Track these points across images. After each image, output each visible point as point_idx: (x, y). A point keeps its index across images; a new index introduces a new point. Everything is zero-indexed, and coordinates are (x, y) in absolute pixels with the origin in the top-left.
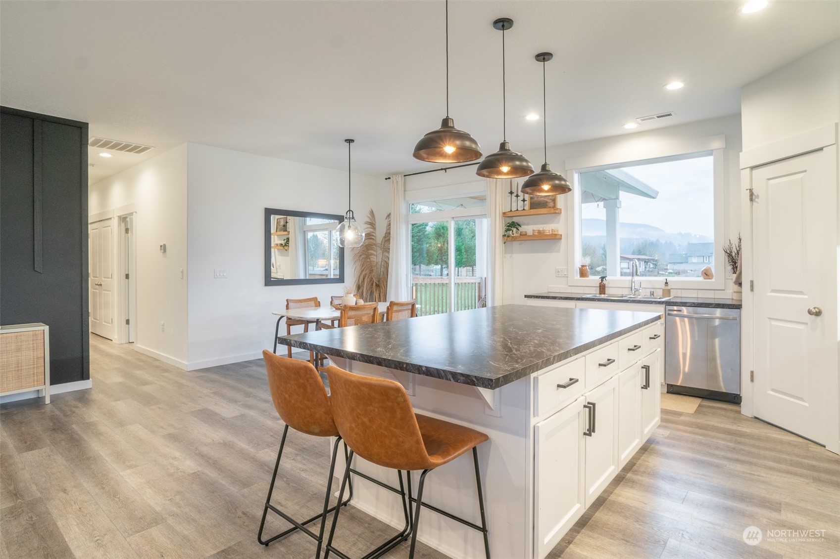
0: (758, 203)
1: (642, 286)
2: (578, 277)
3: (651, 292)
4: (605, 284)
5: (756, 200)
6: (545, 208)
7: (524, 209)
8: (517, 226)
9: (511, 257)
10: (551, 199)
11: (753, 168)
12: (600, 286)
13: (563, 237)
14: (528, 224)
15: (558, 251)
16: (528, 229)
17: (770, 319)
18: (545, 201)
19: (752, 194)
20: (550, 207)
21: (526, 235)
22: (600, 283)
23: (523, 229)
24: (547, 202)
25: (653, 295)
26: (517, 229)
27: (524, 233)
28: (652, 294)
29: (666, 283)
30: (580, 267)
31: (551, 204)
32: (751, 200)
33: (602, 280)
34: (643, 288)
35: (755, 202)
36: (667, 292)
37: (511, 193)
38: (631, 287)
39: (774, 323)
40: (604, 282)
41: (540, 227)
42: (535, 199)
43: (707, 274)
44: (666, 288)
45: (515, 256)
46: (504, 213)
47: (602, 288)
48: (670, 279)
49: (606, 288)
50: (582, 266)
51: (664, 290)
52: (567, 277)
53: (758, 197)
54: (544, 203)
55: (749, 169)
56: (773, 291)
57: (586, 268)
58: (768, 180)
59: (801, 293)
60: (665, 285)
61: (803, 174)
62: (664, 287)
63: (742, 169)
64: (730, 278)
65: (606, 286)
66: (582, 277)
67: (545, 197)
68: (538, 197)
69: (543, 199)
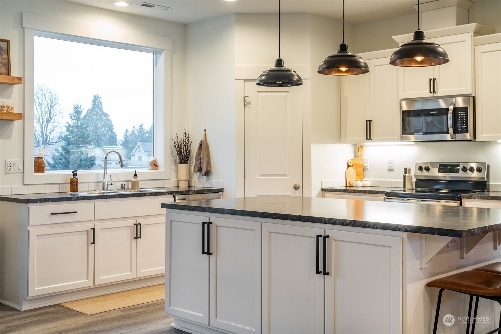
0: (250, 108)
1: (112, 180)
2: (33, 172)
3: (122, 185)
5: (248, 105)
10: (1, 63)
11: (245, 80)
12: (72, 183)
19: (244, 101)
20: (3, 74)
22: (72, 179)
28: (122, 188)
29: (135, 175)
30: (35, 159)
31: (3, 70)
32: (244, 105)
35: (247, 107)
36: (135, 184)
40: (76, 177)
43: (154, 165)
44: (135, 180)
47: (74, 185)
48: (138, 170)
50: (37, 158)
51: (133, 183)
52: (24, 173)
53: (249, 103)
55: (243, 80)
56: (262, 175)
57: (43, 160)
58: (258, 92)
59: (285, 175)
60: (134, 177)
61: (286, 93)
62: (133, 180)
63: (236, 79)
64: (173, 168)
65: (79, 182)
66: (38, 172)
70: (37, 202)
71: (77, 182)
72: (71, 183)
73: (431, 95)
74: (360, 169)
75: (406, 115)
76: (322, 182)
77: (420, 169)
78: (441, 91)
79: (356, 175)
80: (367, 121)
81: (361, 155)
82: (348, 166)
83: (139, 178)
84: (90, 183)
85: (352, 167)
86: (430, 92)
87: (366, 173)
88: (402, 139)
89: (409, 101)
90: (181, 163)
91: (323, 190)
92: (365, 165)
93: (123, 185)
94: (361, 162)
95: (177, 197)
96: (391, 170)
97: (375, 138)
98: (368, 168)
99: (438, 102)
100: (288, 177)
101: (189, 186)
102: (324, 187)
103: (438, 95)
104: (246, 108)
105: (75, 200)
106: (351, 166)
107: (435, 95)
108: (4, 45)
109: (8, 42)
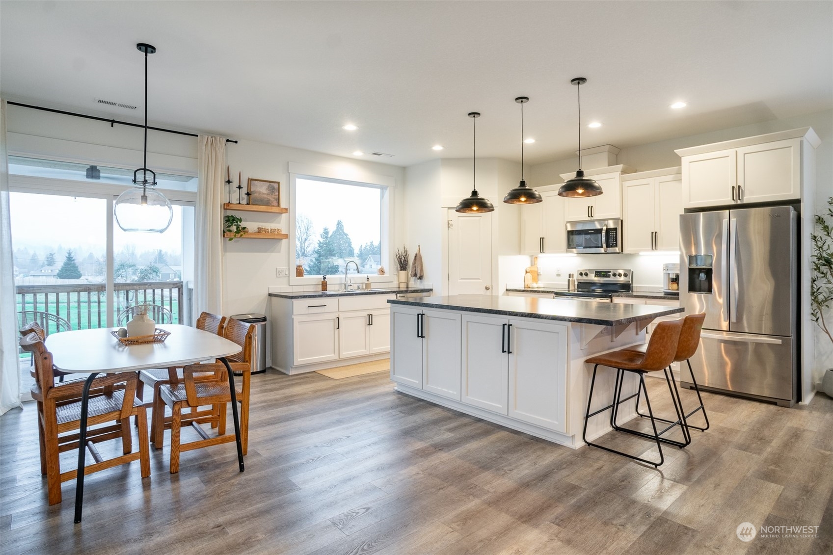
0: (452, 229)
1: (351, 283)
3: (358, 286)
5: (451, 227)
6: (269, 206)
7: (247, 204)
8: (239, 222)
10: (273, 198)
14: (249, 220)
16: (251, 226)
18: (267, 198)
19: (449, 224)
20: (273, 206)
21: (248, 232)
22: (323, 281)
24: (269, 200)
27: (246, 230)
28: (359, 288)
29: (368, 279)
30: (296, 267)
31: (275, 203)
32: (448, 226)
33: (324, 279)
36: (368, 286)
37: (229, 182)
42: (254, 195)
43: (382, 271)
46: (224, 205)
47: (325, 286)
48: (370, 275)
50: (298, 266)
51: (366, 284)
52: (289, 277)
53: (452, 225)
54: (266, 201)
55: (447, 208)
56: (462, 279)
57: (302, 268)
58: (459, 217)
59: (479, 279)
61: (480, 218)
62: (367, 282)
63: (442, 207)
64: (396, 273)
66: (299, 276)
67: (268, 194)
68: (260, 193)
69: (265, 196)
70: (298, 298)
71: (326, 284)
72: (322, 284)
73: (589, 219)
74: (535, 274)
75: (570, 233)
76: (506, 284)
77: (581, 274)
78: (597, 216)
79: (532, 279)
80: (541, 238)
81: (536, 264)
82: (526, 272)
83: (370, 281)
84: (336, 284)
85: (529, 273)
86: (589, 216)
87: (540, 277)
88: (567, 252)
89: (573, 223)
90: (401, 270)
91: (507, 290)
92: (539, 271)
94: (536, 269)
95: (398, 295)
96: (559, 275)
97: (547, 251)
98: (542, 274)
99: (594, 224)
100: (481, 281)
101: (407, 287)
102: (509, 288)
103: (595, 219)
104: (449, 229)
105: (325, 297)
107: (592, 219)
108: (276, 185)
109: (278, 183)
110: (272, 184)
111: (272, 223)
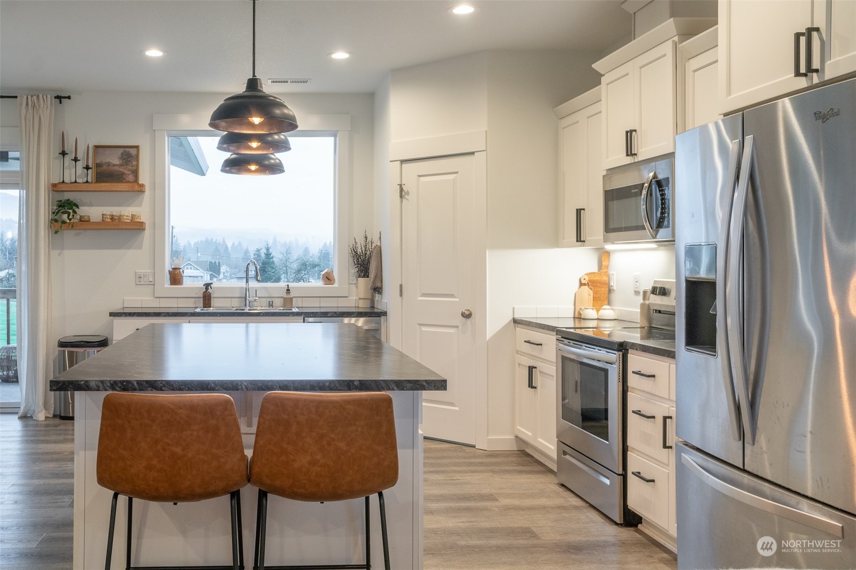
0: (408, 200)
1: (258, 295)
2: (167, 284)
3: (269, 302)
4: (210, 294)
5: (406, 196)
6: (122, 182)
7: (87, 182)
8: (74, 207)
9: (59, 254)
10: (129, 170)
11: (403, 162)
12: (204, 297)
13: (147, 227)
14: (91, 205)
15: (140, 247)
16: (93, 212)
17: (420, 325)
18: (120, 171)
19: (401, 190)
20: (129, 182)
21: (89, 221)
22: (204, 292)
23: (83, 211)
24: (123, 173)
25: (272, 306)
26: (75, 212)
27: (86, 218)
29: (288, 290)
30: (171, 270)
31: (132, 177)
32: (401, 196)
33: (207, 289)
34: (259, 297)
35: (405, 198)
36: (288, 301)
37: (63, 154)
38: (244, 296)
39: (424, 329)
40: (210, 290)
41: (115, 210)
42: (105, 167)
43: (328, 279)
44: (288, 296)
45: (67, 253)
46: (54, 185)
47: (207, 299)
48: (291, 285)
49: (212, 299)
50: (173, 269)
51: (285, 299)
52: (154, 285)
53: (408, 193)
54: (118, 175)
55: (399, 162)
56: (424, 295)
57: (180, 272)
58: (420, 176)
59: (452, 296)
60: (287, 293)
61: (455, 175)
62: (285, 296)
63: (391, 161)
64: (353, 282)
65: (212, 296)
66: (173, 285)
67: (121, 165)
68: (109, 164)
69: (116, 168)
71: (210, 297)
74: (602, 289)
75: (608, 197)
76: (514, 308)
77: (654, 292)
78: (645, 151)
79: (594, 300)
80: (576, 211)
81: (607, 267)
82: (581, 284)
83: (292, 295)
84: (233, 298)
85: (587, 287)
86: (627, 155)
87: (612, 296)
88: (604, 239)
89: (612, 173)
91: (515, 321)
92: (612, 284)
93: (271, 302)
94: (605, 278)
97: (588, 239)
98: (615, 289)
100: (455, 299)
101: (373, 307)
102: (518, 316)
103: (639, 160)
104: (403, 200)
106: (585, 284)
107: (636, 160)
108: (133, 152)
109: (137, 147)
110: (127, 149)
111: (129, 206)
